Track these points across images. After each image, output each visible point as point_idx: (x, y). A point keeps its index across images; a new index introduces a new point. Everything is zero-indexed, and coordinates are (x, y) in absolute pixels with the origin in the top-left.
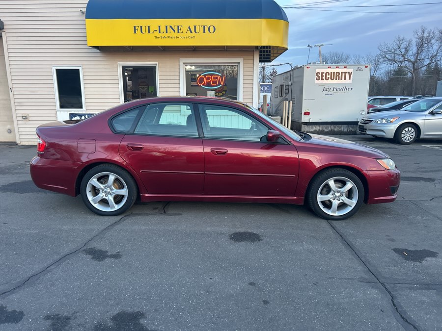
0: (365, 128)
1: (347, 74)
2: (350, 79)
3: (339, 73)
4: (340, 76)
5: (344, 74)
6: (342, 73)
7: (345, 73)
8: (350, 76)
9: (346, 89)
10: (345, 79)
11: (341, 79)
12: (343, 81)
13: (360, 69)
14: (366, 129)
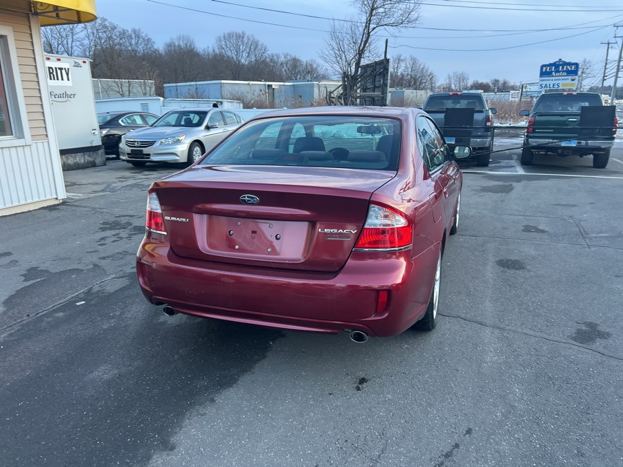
0: (144, 153)
1: (63, 71)
2: (68, 80)
3: (52, 68)
4: (55, 73)
5: (59, 71)
6: (56, 68)
7: (61, 69)
8: (67, 74)
9: (66, 95)
10: (62, 79)
11: (58, 79)
12: (60, 83)
13: (77, 65)
14: (149, 155)
